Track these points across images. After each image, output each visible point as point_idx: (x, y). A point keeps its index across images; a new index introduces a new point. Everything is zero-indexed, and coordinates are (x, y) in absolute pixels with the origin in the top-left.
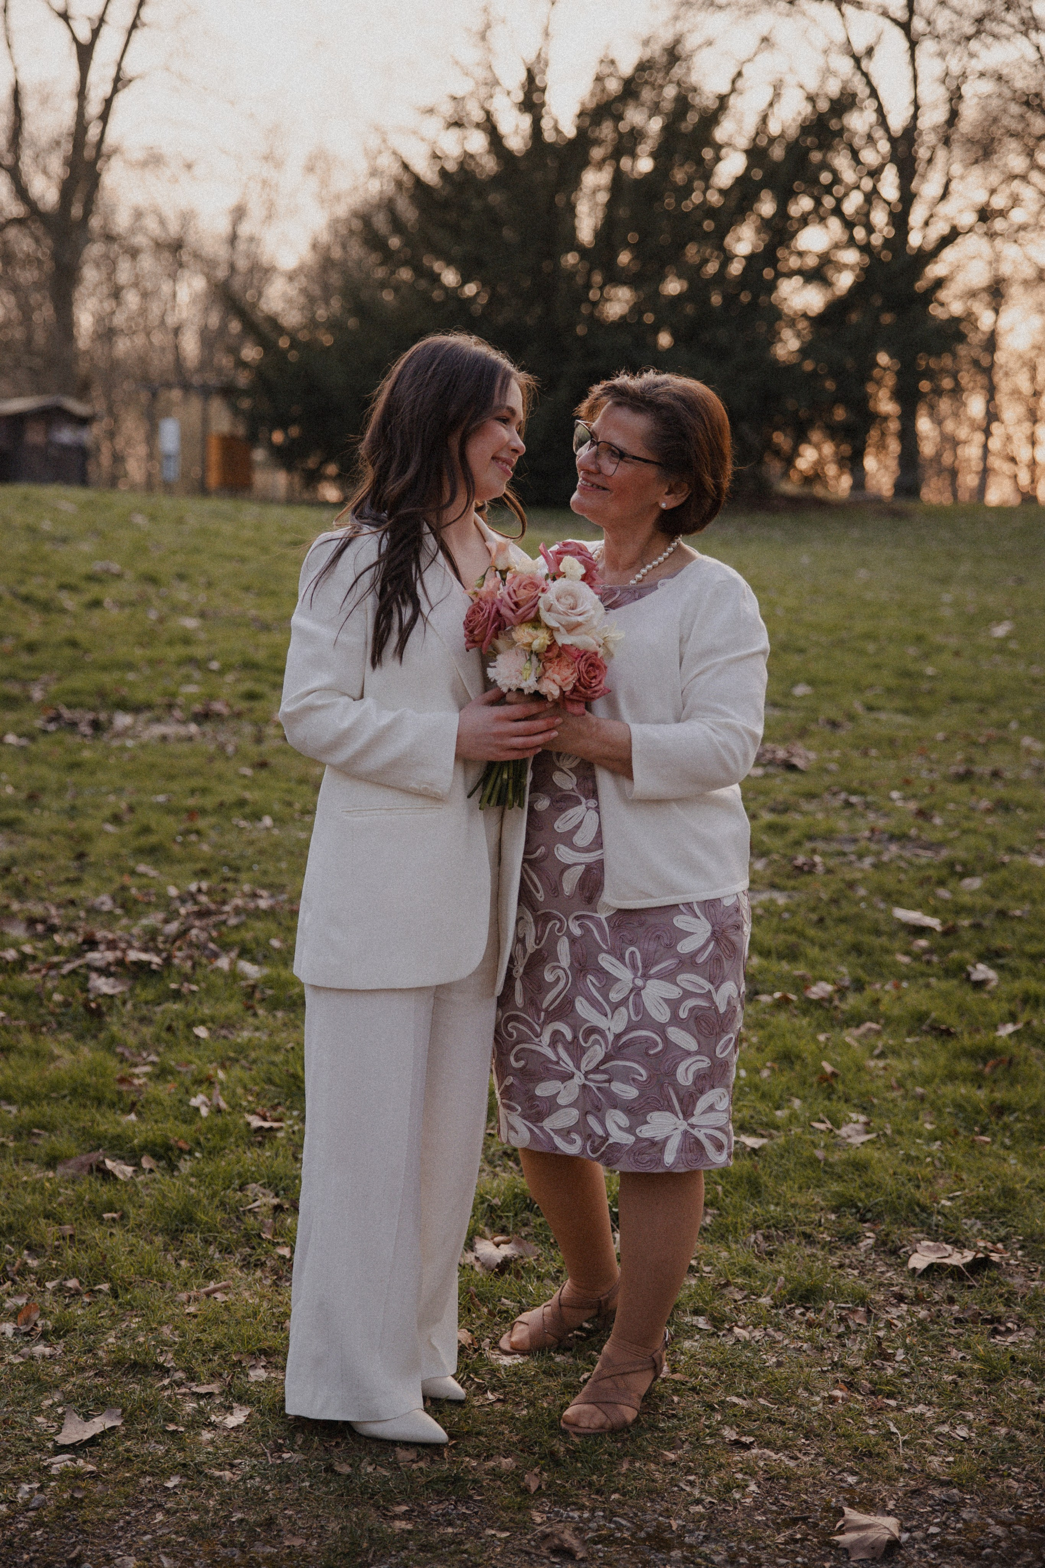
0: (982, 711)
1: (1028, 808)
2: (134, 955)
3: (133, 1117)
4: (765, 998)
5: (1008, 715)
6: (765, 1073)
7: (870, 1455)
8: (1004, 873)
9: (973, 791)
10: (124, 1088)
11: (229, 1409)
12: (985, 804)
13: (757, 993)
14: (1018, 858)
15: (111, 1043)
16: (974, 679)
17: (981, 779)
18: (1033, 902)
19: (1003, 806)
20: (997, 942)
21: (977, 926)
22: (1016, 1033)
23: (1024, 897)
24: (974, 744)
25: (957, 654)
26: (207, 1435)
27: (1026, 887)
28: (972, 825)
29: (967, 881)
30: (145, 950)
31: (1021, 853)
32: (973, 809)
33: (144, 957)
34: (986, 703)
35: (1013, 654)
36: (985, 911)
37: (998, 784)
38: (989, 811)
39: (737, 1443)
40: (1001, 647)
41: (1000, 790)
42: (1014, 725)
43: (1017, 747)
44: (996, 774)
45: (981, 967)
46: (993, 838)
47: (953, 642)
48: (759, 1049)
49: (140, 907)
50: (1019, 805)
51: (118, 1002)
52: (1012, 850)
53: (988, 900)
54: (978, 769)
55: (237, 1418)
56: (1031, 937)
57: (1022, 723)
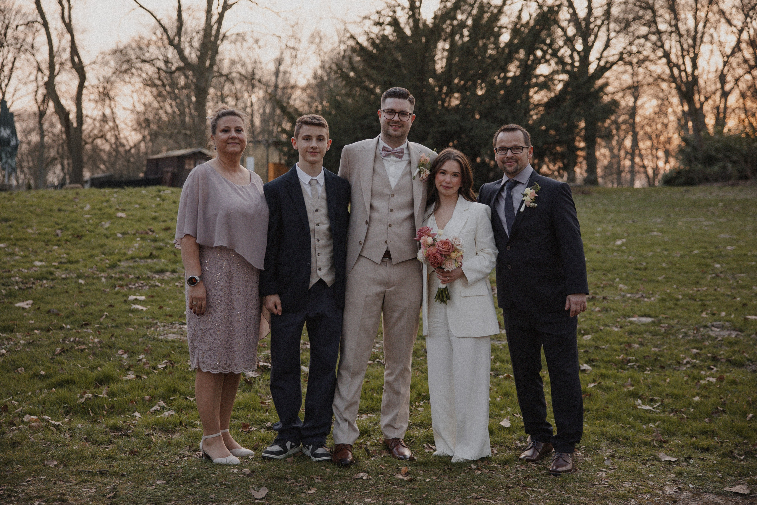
0: (604, 274)
1: (616, 310)
2: (261, 364)
3: (267, 414)
4: (501, 377)
5: (616, 276)
6: (498, 399)
7: (520, 500)
8: (601, 333)
9: (594, 304)
10: (263, 405)
11: (309, 489)
12: (597, 309)
13: (498, 375)
14: (608, 328)
15: (257, 392)
16: (603, 263)
17: (598, 300)
18: (610, 344)
19: (605, 310)
20: (593, 357)
21: (586, 352)
22: (594, 386)
23: (607, 341)
24: (599, 287)
25: (598, 252)
26: (303, 495)
27: (608, 338)
28: (592, 316)
29: (586, 336)
30: (265, 362)
31: (609, 326)
32: (593, 311)
33: (265, 364)
34: (606, 271)
35: (623, 251)
36: (591, 346)
37: (605, 302)
38: (599, 311)
39: (477, 498)
40: (619, 249)
41: (605, 303)
42: (617, 280)
43: (617, 288)
44: (604, 298)
45: (585, 365)
46: (598, 321)
47: (598, 247)
48: (497, 392)
49: (261, 348)
50: (612, 309)
51: (257, 379)
52: (605, 325)
53: (593, 343)
54: (597, 297)
55: (313, 491)
56: (607, 355)
57: (621, 279)
